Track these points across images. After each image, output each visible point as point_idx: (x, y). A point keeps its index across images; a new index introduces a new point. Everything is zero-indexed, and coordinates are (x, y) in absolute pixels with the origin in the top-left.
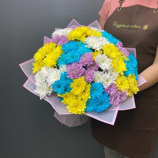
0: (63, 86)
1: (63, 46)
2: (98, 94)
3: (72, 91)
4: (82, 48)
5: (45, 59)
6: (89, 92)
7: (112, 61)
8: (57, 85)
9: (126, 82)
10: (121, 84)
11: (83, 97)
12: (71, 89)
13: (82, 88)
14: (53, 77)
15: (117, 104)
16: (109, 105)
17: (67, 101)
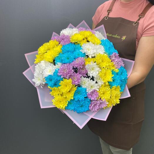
0: (53, 81)
1: (63, 46)
2: (81, 97)
3: (60, 88)
4: (78, 51)
5: (45, 54)
6: (73, 94)
7: (100, 70)
8: (50, 78)
9: (108, 93)
10: (104, 93)
11: (68, 96)
12: (60, 86)
13: (68, 89)
14: (49, 70)
15: (96, 110)
16: (87, 109)
17: (55, 94)
